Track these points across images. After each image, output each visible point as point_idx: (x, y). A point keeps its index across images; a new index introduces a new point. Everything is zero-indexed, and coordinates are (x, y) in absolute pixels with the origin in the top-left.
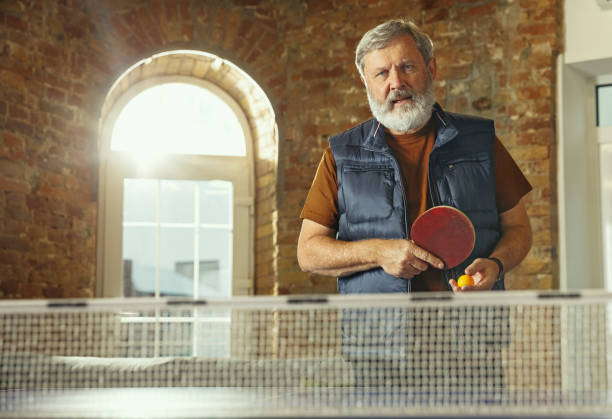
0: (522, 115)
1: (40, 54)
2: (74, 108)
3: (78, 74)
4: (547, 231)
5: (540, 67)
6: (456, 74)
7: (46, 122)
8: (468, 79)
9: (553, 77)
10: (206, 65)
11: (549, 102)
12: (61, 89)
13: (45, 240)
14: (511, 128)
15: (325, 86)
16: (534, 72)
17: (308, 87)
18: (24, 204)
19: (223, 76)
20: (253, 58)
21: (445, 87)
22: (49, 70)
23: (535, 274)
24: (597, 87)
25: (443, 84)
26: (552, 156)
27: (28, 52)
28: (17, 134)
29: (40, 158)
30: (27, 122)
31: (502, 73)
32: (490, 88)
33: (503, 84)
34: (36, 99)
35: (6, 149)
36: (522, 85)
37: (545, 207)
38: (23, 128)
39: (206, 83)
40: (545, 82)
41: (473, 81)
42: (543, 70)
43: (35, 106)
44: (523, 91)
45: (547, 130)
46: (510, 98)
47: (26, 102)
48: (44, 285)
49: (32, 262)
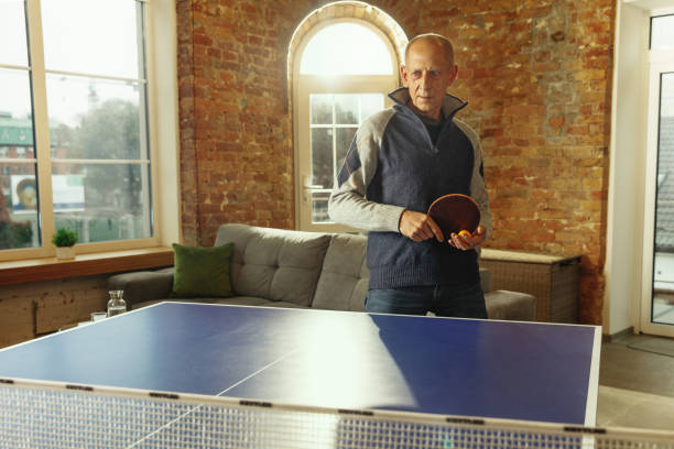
0: (587, 45)
1: (243, 12)
2: (270, 49)
3: (270, 23)
4: (602, 135)
5: (603, 6)
6: (539, 12)
7: (250, 61)
8: (549, 17)
9: (612, 15)
10: (362, 10)
11: (608, 35)
12: (259, 36)
13: (254, 143)
14: (578, 55)
15: (446, 23)
16: (598, 11)
17: (434, 24)
18: (237, 119)
19: (375, 17)
20: (394, 4)
21: (531, 23)
22: (250, 23)
23: (590, 166)
24: (651, 18)
25: (529, 21)
26: (609, 77)
27: (233, 11)
28: (230, 71)
29: (247, 86)
30: (236, 62)
31: (574, 11)
32: (564, 24)
33: (574, 21)
34: (242, 46)
35: (223, 83)
36: (588, 21)
37: (600, 117)
38: (233, 67)
39: (365, 22)
40: (606, 19)
41: (552, 18)
42: (605, 9)
43: (241, 51)
44: (589, 26)
45: (605, 57)
46: (578, 31)
47: (235, 48)
48: (255, 173)
49: (246, 159)
